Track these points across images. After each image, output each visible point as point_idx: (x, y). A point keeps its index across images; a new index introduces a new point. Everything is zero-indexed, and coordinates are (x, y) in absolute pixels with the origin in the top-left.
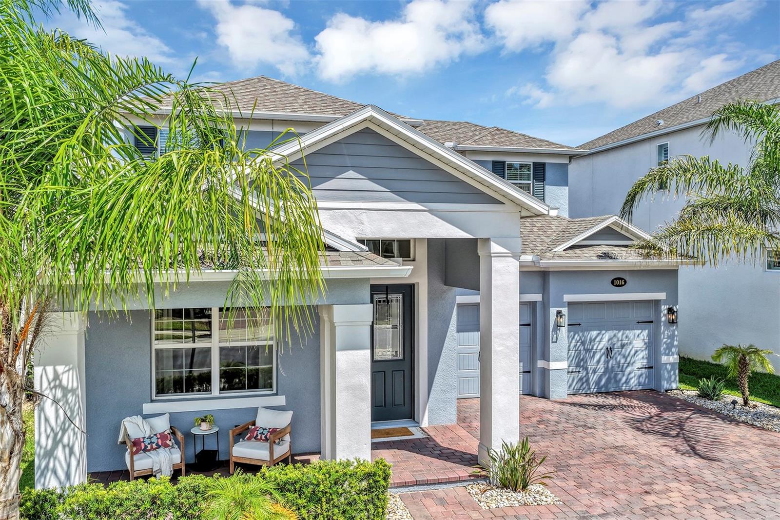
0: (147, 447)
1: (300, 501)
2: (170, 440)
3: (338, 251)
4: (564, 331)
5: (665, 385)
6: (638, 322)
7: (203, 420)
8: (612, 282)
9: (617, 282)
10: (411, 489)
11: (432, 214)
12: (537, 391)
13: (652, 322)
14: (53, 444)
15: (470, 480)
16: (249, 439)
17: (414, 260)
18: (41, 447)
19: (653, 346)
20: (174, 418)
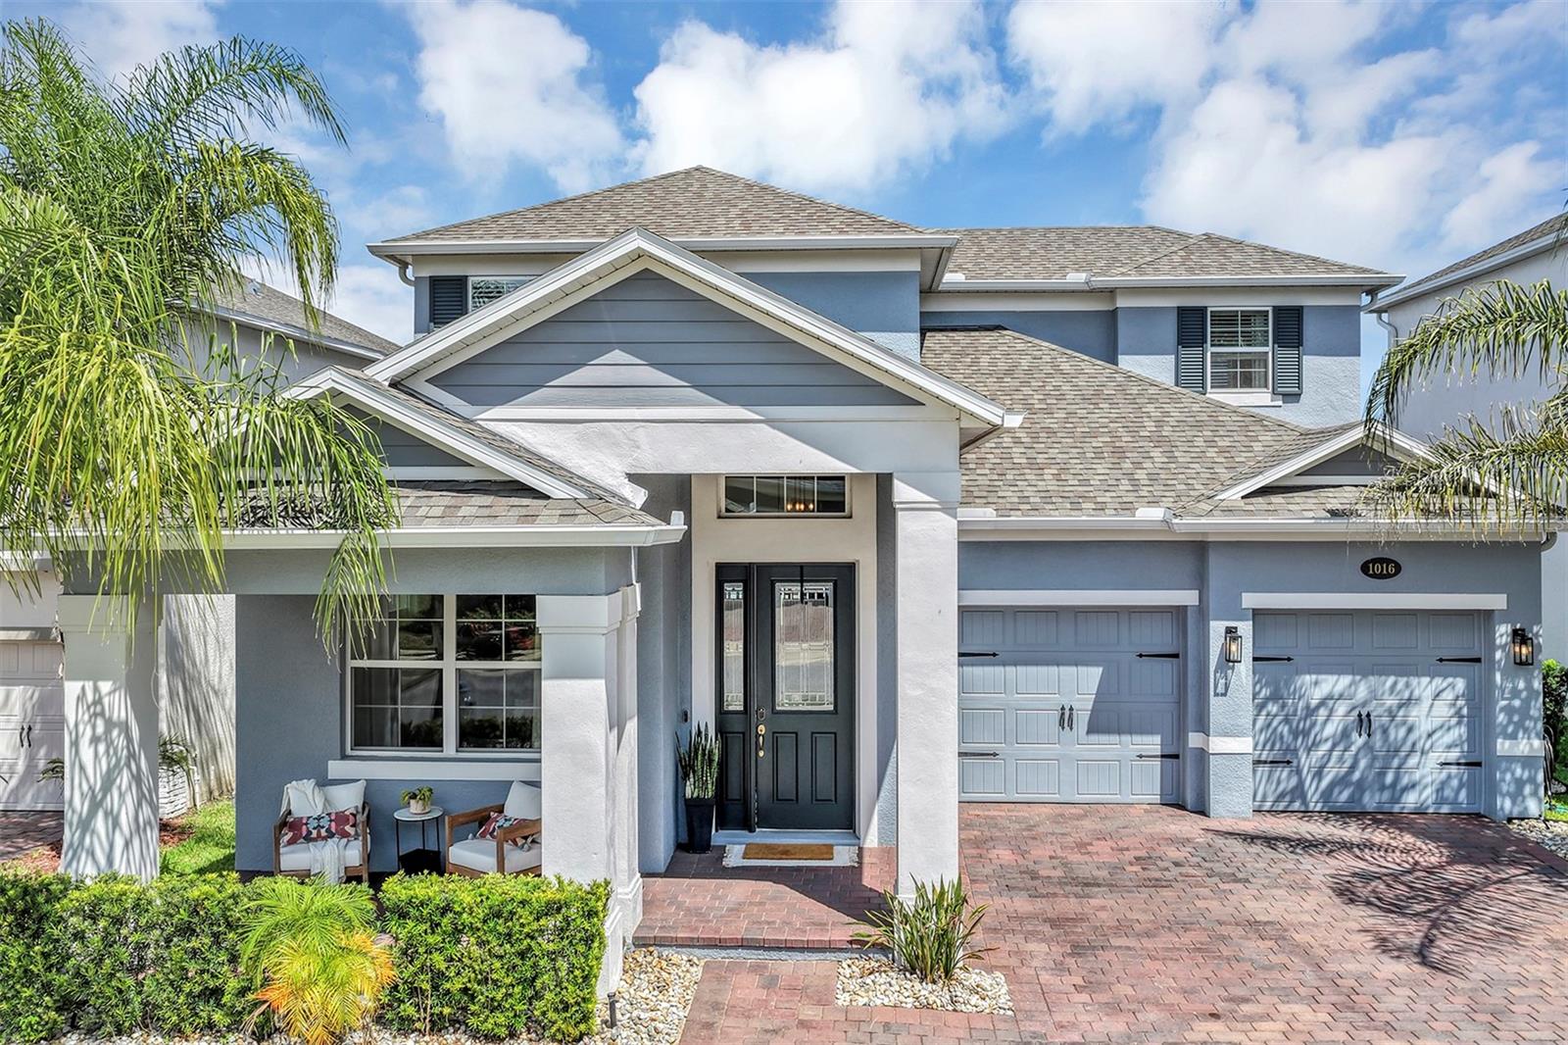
0: (311, 833)
1: (431, 939)
2: (354, 826)
3: (549, 498)
4: (1244, 670)
5: (1506, 805)
6: (1441, 660)
7: (414, 796)
8: (1365, 568)
9: (1378, 568)
10: (733, 953)
11: (774, 428)
12: (1190, 798)
13: (1478, 660)
14: (90, 807)
15: (852, 951)
16: (483, 836)
17: (850, 517)
18: (73, 812)
19: (1477, 715)
20: (371, 788)
